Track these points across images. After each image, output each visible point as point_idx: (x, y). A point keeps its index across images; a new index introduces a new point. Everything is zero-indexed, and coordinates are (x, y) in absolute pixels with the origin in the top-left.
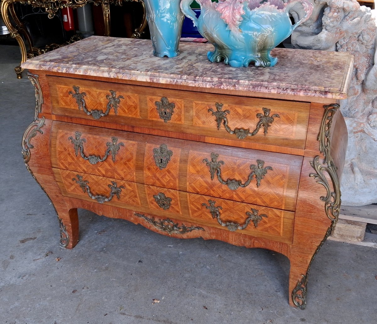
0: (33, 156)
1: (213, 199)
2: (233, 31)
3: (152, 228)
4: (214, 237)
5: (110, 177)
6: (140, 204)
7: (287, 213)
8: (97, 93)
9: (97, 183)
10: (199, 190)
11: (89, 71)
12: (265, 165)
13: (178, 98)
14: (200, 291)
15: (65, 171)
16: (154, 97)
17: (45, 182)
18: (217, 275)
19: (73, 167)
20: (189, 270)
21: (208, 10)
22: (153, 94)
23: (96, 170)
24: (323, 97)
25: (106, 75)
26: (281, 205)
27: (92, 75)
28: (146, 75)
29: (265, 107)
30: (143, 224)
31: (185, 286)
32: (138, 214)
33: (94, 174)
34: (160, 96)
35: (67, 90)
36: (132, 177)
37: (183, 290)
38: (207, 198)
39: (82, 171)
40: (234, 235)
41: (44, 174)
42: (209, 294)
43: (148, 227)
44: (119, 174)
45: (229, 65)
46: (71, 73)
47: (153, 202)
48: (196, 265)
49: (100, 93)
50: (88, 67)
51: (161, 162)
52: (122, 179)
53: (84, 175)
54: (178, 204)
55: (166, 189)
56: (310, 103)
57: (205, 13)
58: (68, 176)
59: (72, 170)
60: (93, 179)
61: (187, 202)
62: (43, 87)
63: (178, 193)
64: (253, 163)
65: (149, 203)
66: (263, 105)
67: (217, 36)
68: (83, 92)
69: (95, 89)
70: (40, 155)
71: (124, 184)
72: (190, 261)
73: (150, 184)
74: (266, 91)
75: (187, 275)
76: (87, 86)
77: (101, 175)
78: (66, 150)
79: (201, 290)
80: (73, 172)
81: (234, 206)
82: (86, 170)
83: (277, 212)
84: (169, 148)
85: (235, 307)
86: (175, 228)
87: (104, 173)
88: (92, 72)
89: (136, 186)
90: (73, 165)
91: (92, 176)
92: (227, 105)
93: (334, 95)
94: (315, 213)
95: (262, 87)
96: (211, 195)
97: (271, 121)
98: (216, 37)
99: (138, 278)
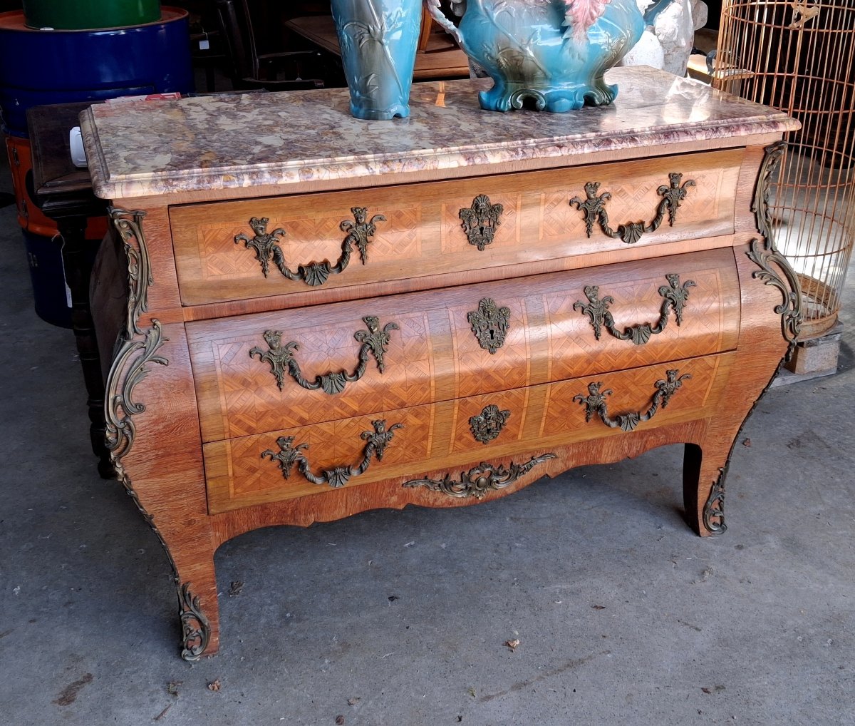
0: (142, 433)
1: (597, 379)
2: (574, 39)
3: (439, 503)
4: (572, 464)
5: (369, 412)
6: (429, 452)
7: (726, 355)
8: (317, 222)
9: (330, 441)
10: (570, 370)
11: (314, 170)
12: (682, 281)
13: (512, 189)
14: (556, 588)
15: (245, 440)
16: (456, 201)
17: (164, 495)
18: (549, 549)
19: (270, 420)
20: (495, 566)
21: (505, 3)
22: (458, 194)
23: (336, 408)
24: (774, 130)
25: (361, 171)
26: (717, 345)
27: (324, 179)
28: (451, 154)
29: (672, 171)
30: (418, 500)
31: (524, 594)
32: (411, 481)
33: (327, 419)
34: (472, 195)
35: (232, 234)
36: (427, 392)
37: (530, 602)
38: (585, 381)
39: (293, 423)
40: (612, 444)
41: (172, 472)
42: (576, 585)
43: (431, 502)
44: (396, 396)
45: (549, 110)
46: (267, 183)
47: (465, 435)
48: (496, 551)
49: (324, 221)
50: (302, 162)
51: (492, 338)
52: (402, 405)
53: (299, 432)
54: (521, 417)
55: (503, 393)
56: (745, 147)
57: (496, 10)
58: (250, 451)
59: (267, 428)
60: (323, 433)
61: (543, 406)
62: (154, 241)
63: (527, 392)
64: (661, 284)
65: (452, 441)
66: (670, 168)
67: (534, 54)
68: (277, 227)
69: (311, 214)
70: (165, 424)
71: (404, 416)
72: (477, 550)
73: (468, 395)
74: (688, 139)
75: (504, 575)
76: (292, 210)
77: (348, 416)
78: (250, 383)
79: (557, 586)
80: (268, 434)
81: (636, 379)
82: (306, 416)
83: (709, 360)
84: (500, 302)
85: (636, 581)
86: (495, 479)
87: (355, 407)
88: (323, 171)
89: (433, 411)
90: (272, 416)
91: (324, 427)
92: (607, 183)
93: (787, 124)
94: (766, 339)
95: (679, 133)
96: (595, 373)
97: (683, 193)
98: (531, 57)
99: (429, 626)
